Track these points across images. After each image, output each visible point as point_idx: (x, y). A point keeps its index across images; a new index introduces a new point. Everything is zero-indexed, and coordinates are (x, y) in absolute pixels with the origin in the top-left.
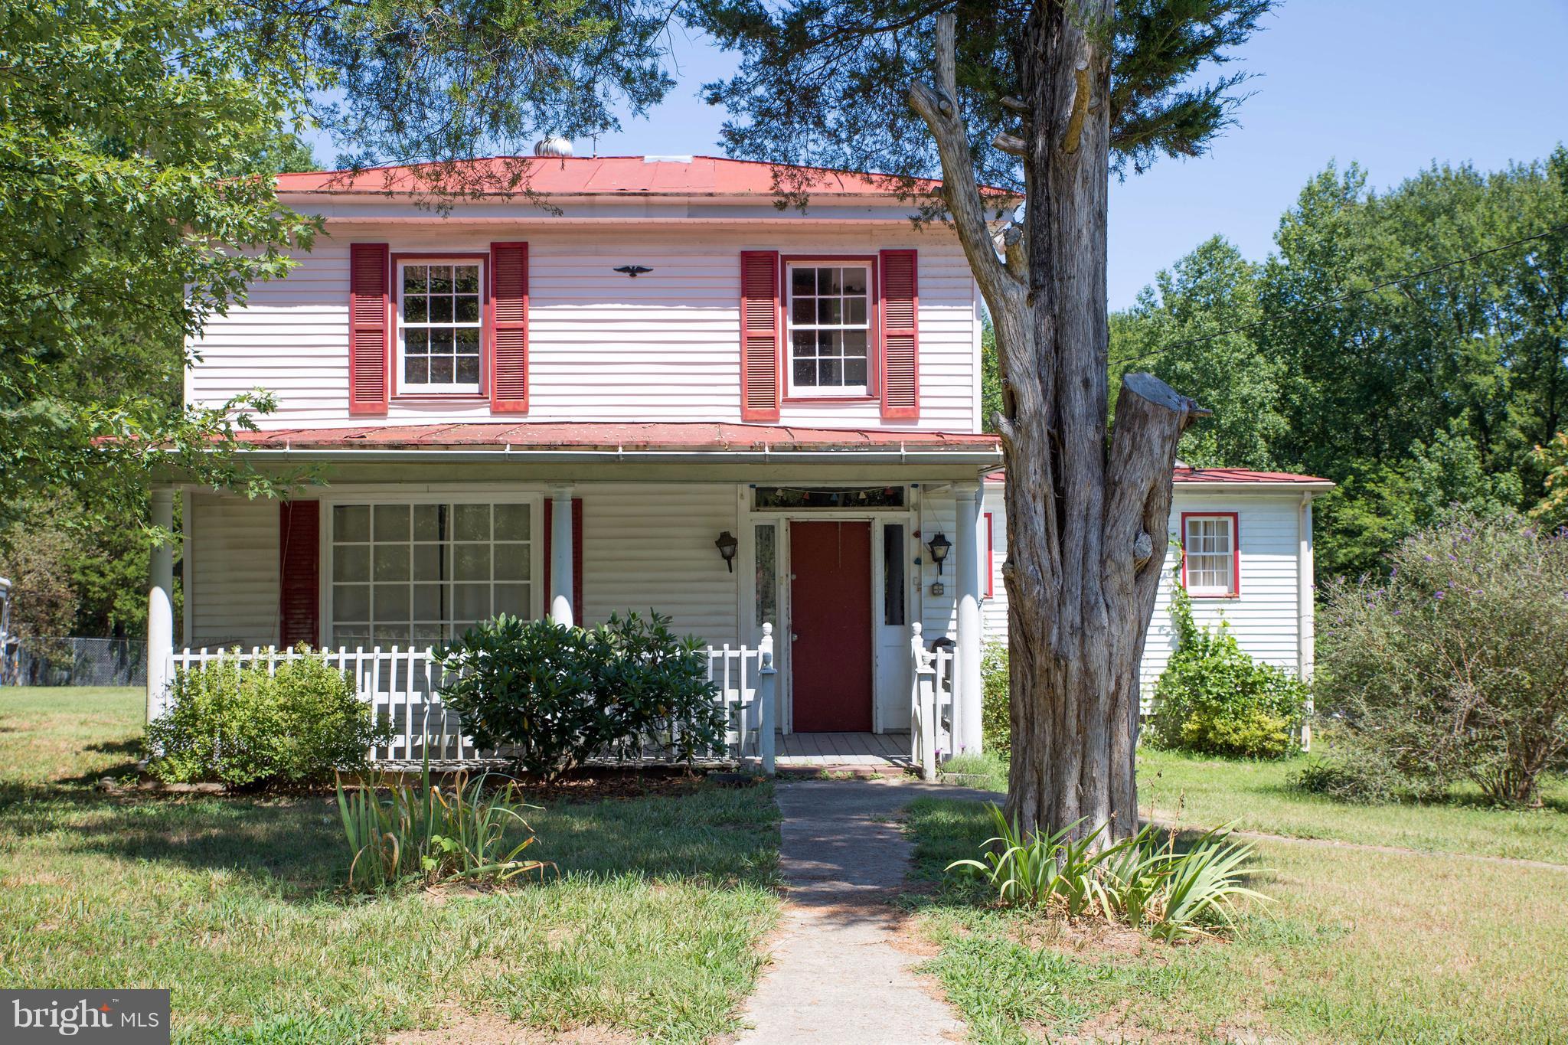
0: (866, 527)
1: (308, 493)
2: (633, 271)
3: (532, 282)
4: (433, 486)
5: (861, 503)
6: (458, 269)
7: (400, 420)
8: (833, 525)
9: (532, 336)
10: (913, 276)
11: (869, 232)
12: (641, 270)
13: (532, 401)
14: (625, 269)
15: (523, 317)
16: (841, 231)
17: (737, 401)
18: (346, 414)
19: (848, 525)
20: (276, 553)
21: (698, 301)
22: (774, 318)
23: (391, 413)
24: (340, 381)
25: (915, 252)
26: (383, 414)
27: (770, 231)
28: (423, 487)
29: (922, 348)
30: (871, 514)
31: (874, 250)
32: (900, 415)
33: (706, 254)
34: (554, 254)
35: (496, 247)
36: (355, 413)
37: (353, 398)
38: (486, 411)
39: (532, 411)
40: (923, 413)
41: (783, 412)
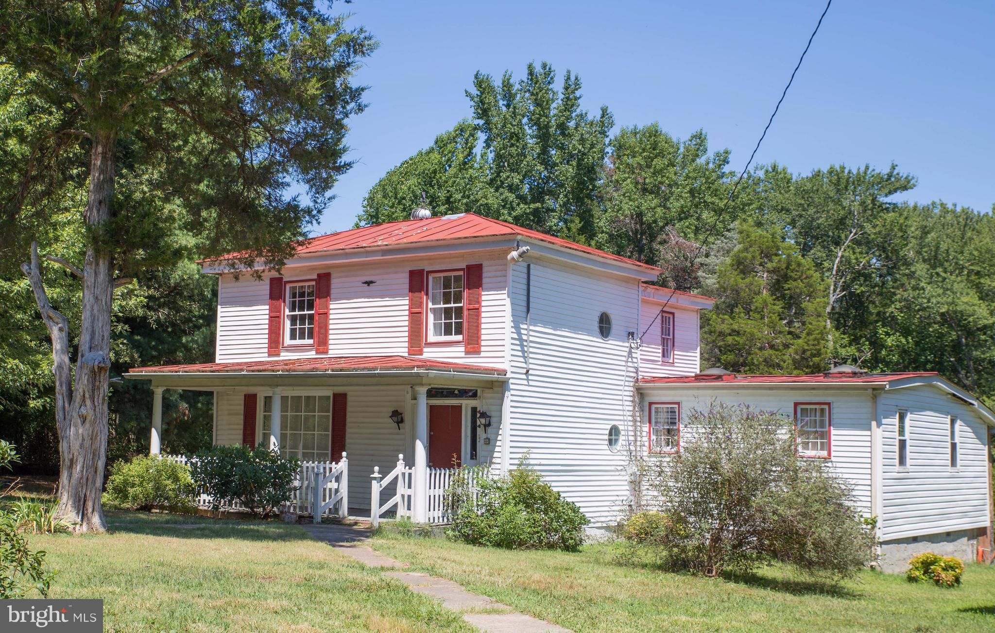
0: (460, 407)
1: (252, 390)
2: (369, 283)
3: (332, 291)
4: (295, 388)
5: (456, 396)
6: (309, 286)
7: (285, 356)
8: (447, 407)
9: (331, 317)
10: (480, 277)
11: (462, 256)
12: (372, 282)
13: (330, 347)
14: (366, 283)
15: (327, 308)
16: (450, 257)
17: (406, 345)
18: (266, 355)
19: (453, 407)
20: (242, 417)
21: (393, 296)
22: (421, 303)
23: (282, 354)
24: (264, 340)
25: (481, 265)
26: (278, 355)
27: (422, 259)
28: (291, 388)
29: (483, 315)
30: (461, 402)
31: (463, 265)
32: (471, 350)
33: (396, 273)
34: (340, 277)
35: (319, 275)
36: (270, 355)
37: (270, 347)
38: (314, 352)
39: (330, 352)
40: (483, 349)
41: (425, 350)
